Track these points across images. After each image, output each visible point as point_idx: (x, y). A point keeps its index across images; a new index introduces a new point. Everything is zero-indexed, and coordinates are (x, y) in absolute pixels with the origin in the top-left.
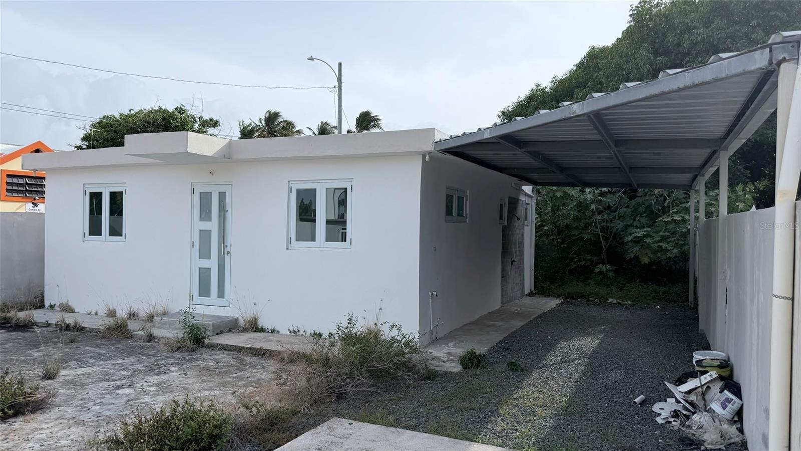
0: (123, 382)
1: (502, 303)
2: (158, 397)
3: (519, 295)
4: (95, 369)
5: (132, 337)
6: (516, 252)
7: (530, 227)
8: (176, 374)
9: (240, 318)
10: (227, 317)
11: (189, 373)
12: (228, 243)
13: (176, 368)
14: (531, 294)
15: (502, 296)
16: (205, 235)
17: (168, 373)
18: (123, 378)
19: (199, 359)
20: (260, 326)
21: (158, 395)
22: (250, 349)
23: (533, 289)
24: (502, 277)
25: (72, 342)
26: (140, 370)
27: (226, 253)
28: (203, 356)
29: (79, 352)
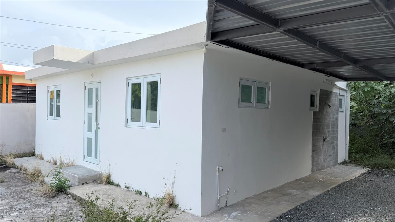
1: (313, 171)
3: (332, 163)
6: (329, 132)
7: (345, 113)
12: (99, 122)
14: (344, 163)
15: (313, 165)
20: (111, 180)
23: (347, 159)
24: (313, 151)
27: (98, 128)
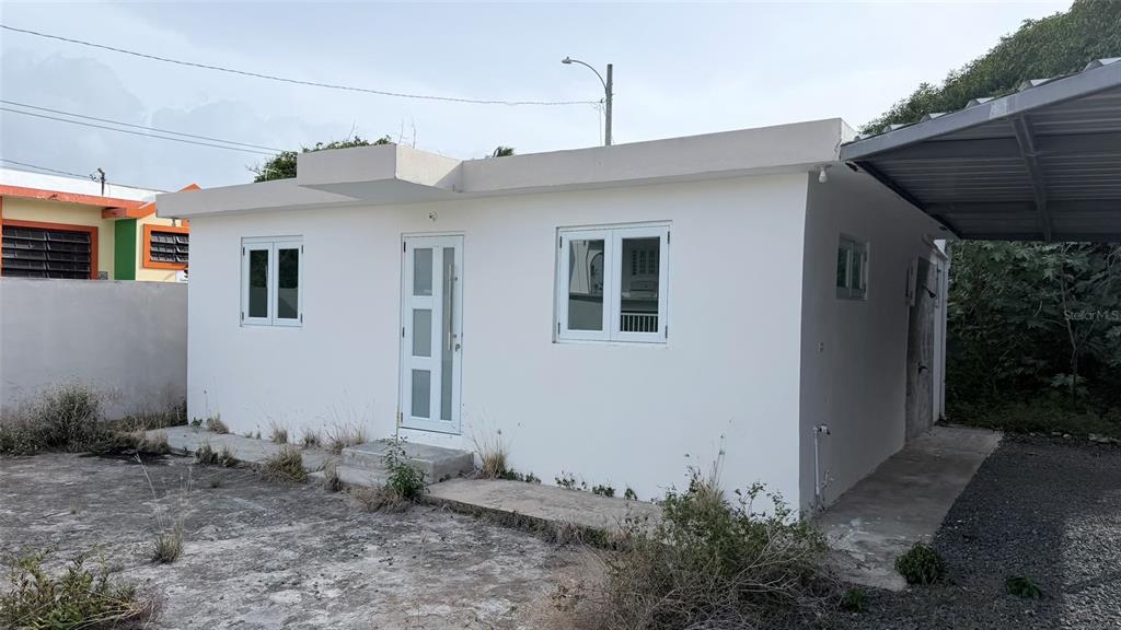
0: (285, 574)
1: (907, 439)
2: (341, 615)
3: (926, 425)
4: (244, 543)
5: (306, 481)
6: (924, 352)
7: (941, 310)
8: (373, 560)
9: (477, 456)
10: (457, 452)
11: (396, 558)
12: (457, 331)
13: (375, 547)
14: (941, 422)
15: (907, 426)
16: (422, 317)
17: (361, 558)
18: (284, 566)
19: (412, 529)
20: (508, 469)
21: (341, 610)
22: (496, 512)
23: (943, 414)
25: (215, 487)
26: (315, 549)
27: (454, 346)
28: (419, 521)
29: (223, 507)
